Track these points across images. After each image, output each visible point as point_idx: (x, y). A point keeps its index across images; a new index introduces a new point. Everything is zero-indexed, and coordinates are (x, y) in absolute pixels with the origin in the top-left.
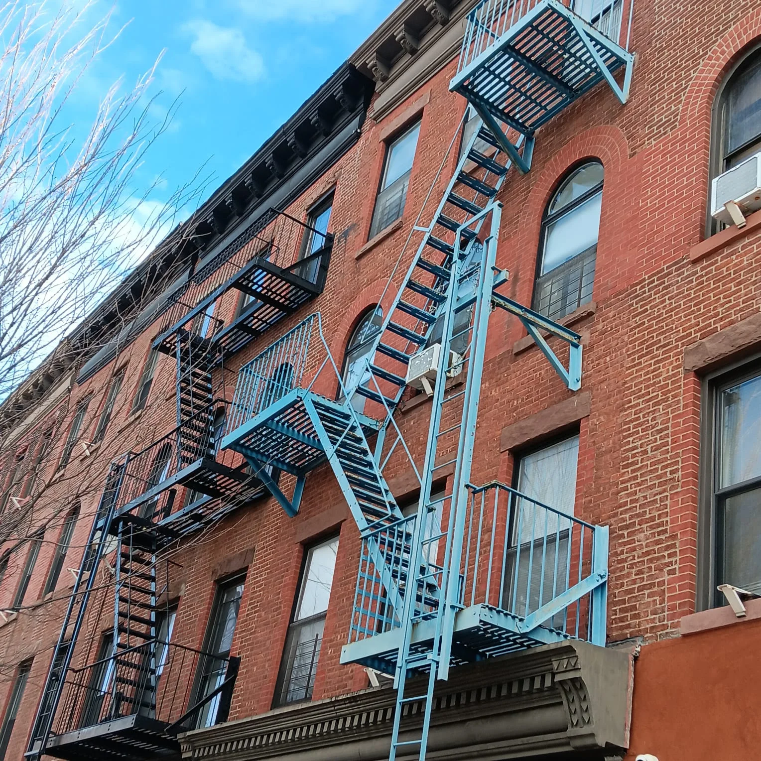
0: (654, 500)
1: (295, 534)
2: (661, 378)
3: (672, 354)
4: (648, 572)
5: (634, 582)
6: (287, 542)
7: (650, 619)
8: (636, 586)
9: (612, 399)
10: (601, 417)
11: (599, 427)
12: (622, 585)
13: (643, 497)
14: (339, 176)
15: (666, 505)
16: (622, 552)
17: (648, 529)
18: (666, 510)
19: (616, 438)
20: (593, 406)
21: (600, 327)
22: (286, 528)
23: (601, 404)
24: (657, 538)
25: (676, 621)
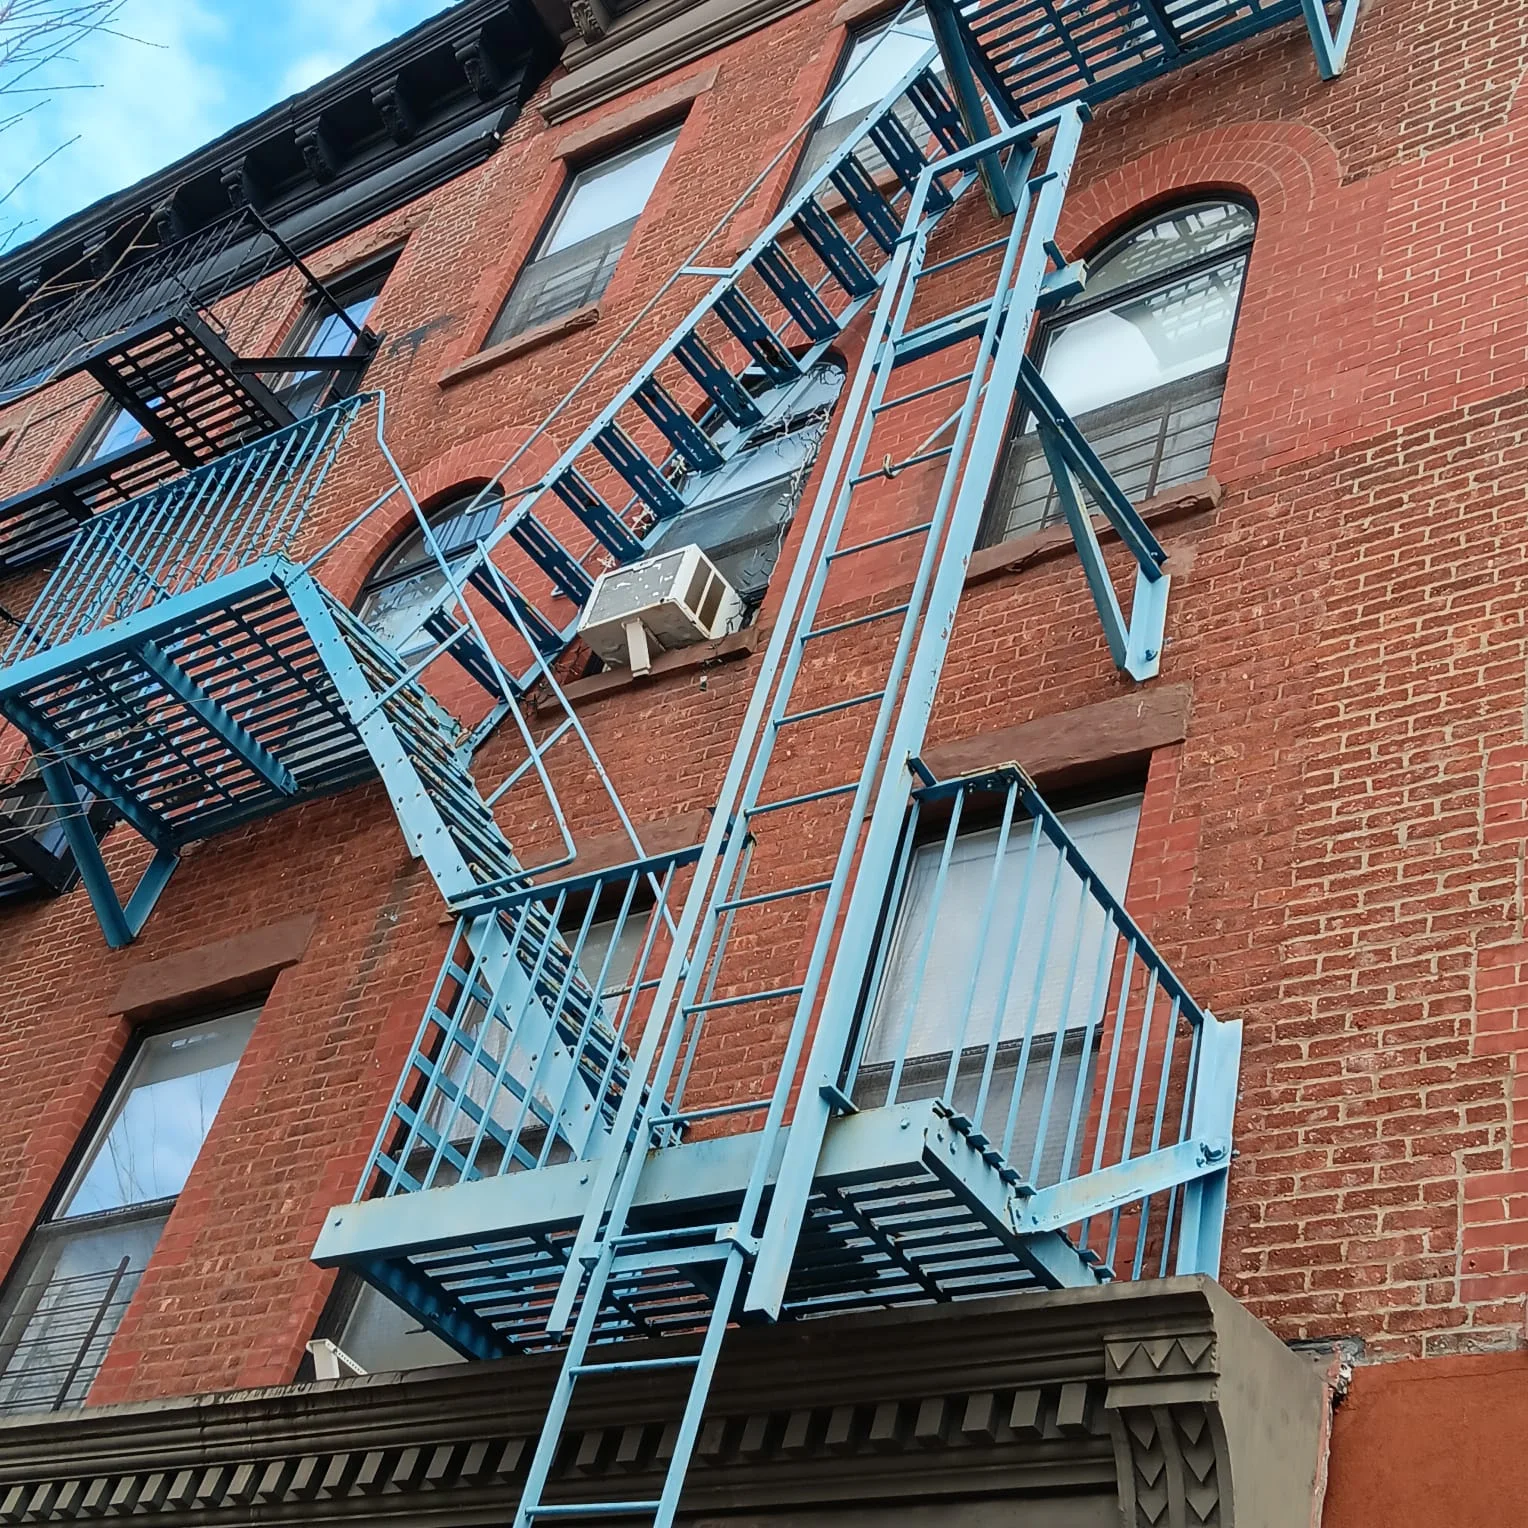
0: (1417, 964)
1: (113, 991)
2: (1449, 660)
3: (1488, 604)
4: (1387, 1157)
5: (1334, 1180)
6: (80, 1011)
7: (1390, 1291)
8: (1342, 1192)
9: (1269, 707)
10: (1228, 749)
11: (1219, 770)
12: (1285, 1186)
13: (1376, 952)
14: (422, 221)
15: (1465, 979)
16: (1288, 1096)
17: (1392, 1039)
18: (1464, 992)
19: (1279, 800)
20: (1197, 720)
21: (1233, 537)
22: (85, 977)
23: (1227, 716)
24: (1425, 1064)
25: (1500, 1302)
